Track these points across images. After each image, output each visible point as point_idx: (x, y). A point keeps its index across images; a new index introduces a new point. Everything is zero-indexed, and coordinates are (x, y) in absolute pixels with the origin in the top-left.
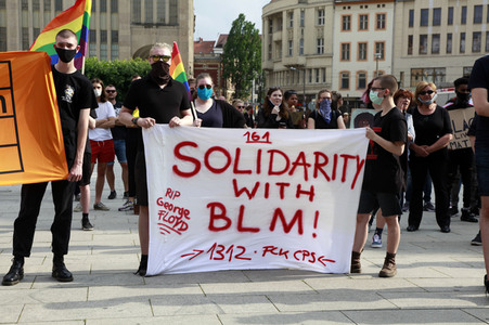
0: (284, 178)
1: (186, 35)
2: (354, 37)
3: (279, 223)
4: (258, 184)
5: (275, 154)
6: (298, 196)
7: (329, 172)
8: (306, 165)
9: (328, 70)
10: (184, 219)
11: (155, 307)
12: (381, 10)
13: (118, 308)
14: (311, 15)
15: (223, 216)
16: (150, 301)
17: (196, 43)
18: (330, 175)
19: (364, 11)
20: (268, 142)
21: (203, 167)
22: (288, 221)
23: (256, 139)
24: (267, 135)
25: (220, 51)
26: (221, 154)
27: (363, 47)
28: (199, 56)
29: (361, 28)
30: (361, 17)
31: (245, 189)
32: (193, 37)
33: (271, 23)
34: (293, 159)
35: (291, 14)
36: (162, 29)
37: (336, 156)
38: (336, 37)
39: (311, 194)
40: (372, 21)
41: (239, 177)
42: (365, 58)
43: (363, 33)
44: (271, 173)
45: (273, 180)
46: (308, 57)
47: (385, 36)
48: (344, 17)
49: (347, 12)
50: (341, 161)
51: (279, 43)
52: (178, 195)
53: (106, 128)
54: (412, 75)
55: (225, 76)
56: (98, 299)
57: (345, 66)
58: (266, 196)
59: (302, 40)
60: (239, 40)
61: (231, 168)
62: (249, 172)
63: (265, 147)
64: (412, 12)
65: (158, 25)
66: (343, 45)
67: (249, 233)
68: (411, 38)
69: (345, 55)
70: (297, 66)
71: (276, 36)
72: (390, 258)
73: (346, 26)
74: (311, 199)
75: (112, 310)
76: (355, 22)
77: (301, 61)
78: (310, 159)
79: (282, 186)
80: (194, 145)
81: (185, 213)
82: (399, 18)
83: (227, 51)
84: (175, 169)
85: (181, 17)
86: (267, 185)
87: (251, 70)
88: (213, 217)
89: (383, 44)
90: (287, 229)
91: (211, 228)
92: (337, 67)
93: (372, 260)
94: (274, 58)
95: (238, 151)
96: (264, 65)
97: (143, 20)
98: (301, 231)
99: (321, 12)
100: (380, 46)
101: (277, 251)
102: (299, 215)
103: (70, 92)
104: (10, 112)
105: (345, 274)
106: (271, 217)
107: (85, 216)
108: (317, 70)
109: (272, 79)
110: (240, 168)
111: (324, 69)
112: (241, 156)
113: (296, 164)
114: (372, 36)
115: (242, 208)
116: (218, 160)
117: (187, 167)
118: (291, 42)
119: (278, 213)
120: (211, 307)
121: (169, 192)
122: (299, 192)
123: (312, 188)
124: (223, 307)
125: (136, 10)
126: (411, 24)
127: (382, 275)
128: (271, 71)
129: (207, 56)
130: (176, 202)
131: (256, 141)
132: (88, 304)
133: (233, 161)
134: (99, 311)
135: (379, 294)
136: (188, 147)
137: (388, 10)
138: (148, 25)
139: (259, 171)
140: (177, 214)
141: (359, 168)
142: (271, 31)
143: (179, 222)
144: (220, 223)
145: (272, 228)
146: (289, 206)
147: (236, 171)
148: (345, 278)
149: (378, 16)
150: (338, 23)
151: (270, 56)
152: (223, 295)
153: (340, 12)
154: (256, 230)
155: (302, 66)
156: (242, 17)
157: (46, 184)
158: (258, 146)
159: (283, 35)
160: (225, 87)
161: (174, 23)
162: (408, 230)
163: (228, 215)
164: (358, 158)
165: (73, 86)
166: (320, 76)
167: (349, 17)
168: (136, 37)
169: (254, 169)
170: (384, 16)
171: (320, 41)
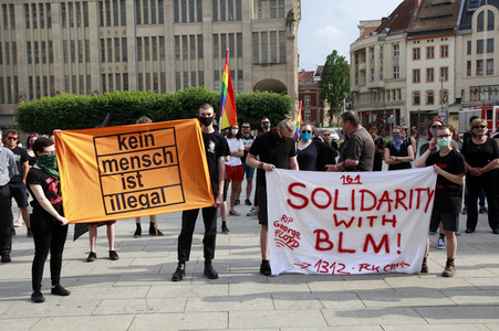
0: (373, 213)
1: (292, 70)
2: (423, 64)
3: (370, 246)
4: (353, 218)
5: (365, 194)
6: (383, 224)
7: (407, 203)
8: (389, 201)
9: (403, 91)
10: (295, 238)
11: (276, 302)
12: (445, 43)
13: (250, 302)
14: (388, 50)
15: (327, 240)
16: (272, 296)
17: (300, 73)
18: (407, 205)
19: (430, 44)
20: (359, 183)
21: (310, 203)
22: (377, 244)
23: (349, 181)
24: (358, 177)
25: (319, 79)
26: (324, 193)
27: (430, 72)
28: (302, 84)
29: (428, 57)
30: (428, 48)
31: (343, 221)
32: (298, 70)
33: (357, 56)
34: (379, 197)
35: (372, 49)
36: (274, 67)
37: (412, 191)
38: (409, 65)
39: (394, 221)
40: (437, 52)
41: (338, 213)
42: (432, 80)
43: (430, 61)
44: (362, 209)
45: (365, 214)
46: (386, 81)
47: (448, 62)
48: (415, 50)
49: (417, 46)
50: (415, 194)
51: (364, 71)
52: (291, 220)
53: (237, 156)
54: (471, 91)
55: (322, 98)
56: (236, 294)
57: (416, 87)
58: (360, 225)
59: (382, 69)
60: (333, 71)
61: (332, 205)
62: (346, 209)
63: (358, 188)
64: (469, 43)
65: (271, 64)
66: (415, 71)
67: (347, 254)
68: (469, 63)
69: (416, 78)
70: (378, 88)
71: (361, 66)
72: (450, 262)
73: (416, 55)
74: (394, 226)
75: (247, 303)
76: (423, 53)
77: (381, 84)
78: (393, 196)
79: (372, 219)
80: (304, 186)
81: (297, 234)
82: (460, 48)
83: (323, 78)
84: (289, 201)
85: (288, 57)
86: (360, 219)
87: (342, 92)
88: (319, 240)
89: (446, 68)
90: (377, 250)
91: (318, 248)
92: (410, 88)
93: (437, 261)
94: (360, 83)
95: (337, 191)
96: (352, 88)
97: (260, 62)
98: (388, 251)
99: (396, 47)
100: (444, 71)
101: (370, 267)
102: (385, 238)
103: (212, 145)
104: (175, 162)
105: (416, 274)
106: (364, 241)
107: (224, 223)
108: (394, 91)
109: (358, 99)
110: (338, 206)
111: (399, 90)
112: (339, 196)
113: (381, 201)
114: (437, 63)
115: (341, 234)
116: (321, 198)
117: (298, 202)
118: (372, 70)
119: (369, 238)
120: (316, 303)
121: (284, 217)
122: (384, 221)
123: (394, 217)
124: (324, 302)
125: (256, 54)
126: (469, 52)
127: (445, 275)
128: (358, 93)
129: (308, 83)
130: (290, 226)
131: (350, 183)
132: (230, 298)
133: (333, 200)
134: (237, 305)
135: (443, 293)
136: (298, 187)
137: (450, 42)
138: (264, 65)
139: (353, 208)
140: (290, 234)
141: (430, 197)
142: (357, 63)
143: (291, 240)
144: (324, 245)
145: (365, 250)
146: (378, 232)
147: (336, 208)
148: (415, 277)
149: (442, 47)
150: (410, 54)
151: (357, 82)
152: (325, 293)
153: (412, 46)
154: (353, 251)
155: (382, 88)
156: (335, 52)
157: (198, 210)
158: (351, 187)
159: (367, 65)
160: (322, 106)
161: (283, 62)
162: (467, 232)
163: (330, 239)
164: (428, 189)
165: (214, 141)
166: (397, 96)
167: (419, 49)
168: (255, 74)
169: (349, 206)
170: (447, 47)
171: (396, 68)
